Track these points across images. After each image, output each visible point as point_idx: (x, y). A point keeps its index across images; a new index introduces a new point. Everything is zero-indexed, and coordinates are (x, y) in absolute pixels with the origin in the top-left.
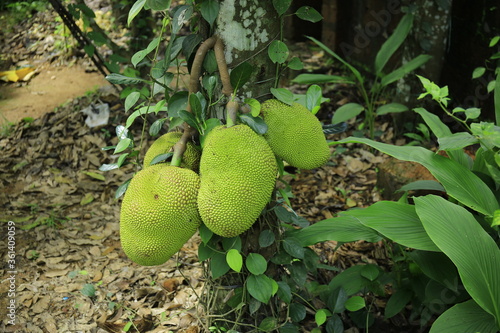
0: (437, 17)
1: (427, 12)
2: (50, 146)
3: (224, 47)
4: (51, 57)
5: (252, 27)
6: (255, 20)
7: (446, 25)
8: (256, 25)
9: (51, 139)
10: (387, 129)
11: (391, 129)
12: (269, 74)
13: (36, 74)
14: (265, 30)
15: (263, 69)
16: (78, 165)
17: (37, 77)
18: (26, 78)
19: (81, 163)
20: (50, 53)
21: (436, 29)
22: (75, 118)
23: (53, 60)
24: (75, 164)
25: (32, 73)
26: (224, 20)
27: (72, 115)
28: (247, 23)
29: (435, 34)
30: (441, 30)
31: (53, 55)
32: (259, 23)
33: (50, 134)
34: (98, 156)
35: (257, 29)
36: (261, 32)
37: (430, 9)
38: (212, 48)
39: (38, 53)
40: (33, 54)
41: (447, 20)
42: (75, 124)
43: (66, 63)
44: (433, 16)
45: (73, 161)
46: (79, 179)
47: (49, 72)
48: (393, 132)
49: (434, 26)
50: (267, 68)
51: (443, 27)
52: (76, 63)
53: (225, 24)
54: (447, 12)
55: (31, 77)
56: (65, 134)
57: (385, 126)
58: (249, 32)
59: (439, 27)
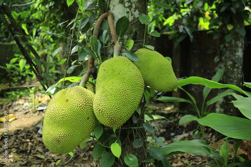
0: (235, 70)
1: (229, 67)
2: (15, 143)
3: (113, 18)
4: (25, 112)
5: (130, 7)
6: (131, 4)
7: (241, 74)
8: (132, 7)
9: (17, 140)
10: (212, 136)
11: (214, 136)
12: (139, 36)
13: (16, 119)
14: (137, 10)
15: (136, 34)
16: (30, 152)
17: (16, 121)
18: (10, 120)
19: (32, 151)
20: (26, 110)
21: (235, 77)
22: (32, 130)
23: (26, 113)
24: (28, 151)
25: (14, 118)
26: (114, 4)
27: (31, 129)
28: (127, 5)
29: (235, 79)
30: (238, 77)
31: (27, 111)
32: (134, 6)
33: (17, 138)
34: (43, 148)
35: (133, 9)
36: (135, 11)
37: (231, 65)
38: (106, 18)
39: (19, 110)
40: (16, 111)
41: (241, 72)
42: (32, 133)
43: (33, 114)
44: (233, 69)
45: (27, 150)
46: (29, 159)
47: (23, 119)
48: (216, 137)
49: (234, 74)
50: (138, 33)
51: (239, 76)
52: (39, 114)
53: (114, 6)
54: (241, 67)
55: (13, 120)
56: (25, 137)
57: (210, 134)
58: (128, 10)
59: (237, 75)
